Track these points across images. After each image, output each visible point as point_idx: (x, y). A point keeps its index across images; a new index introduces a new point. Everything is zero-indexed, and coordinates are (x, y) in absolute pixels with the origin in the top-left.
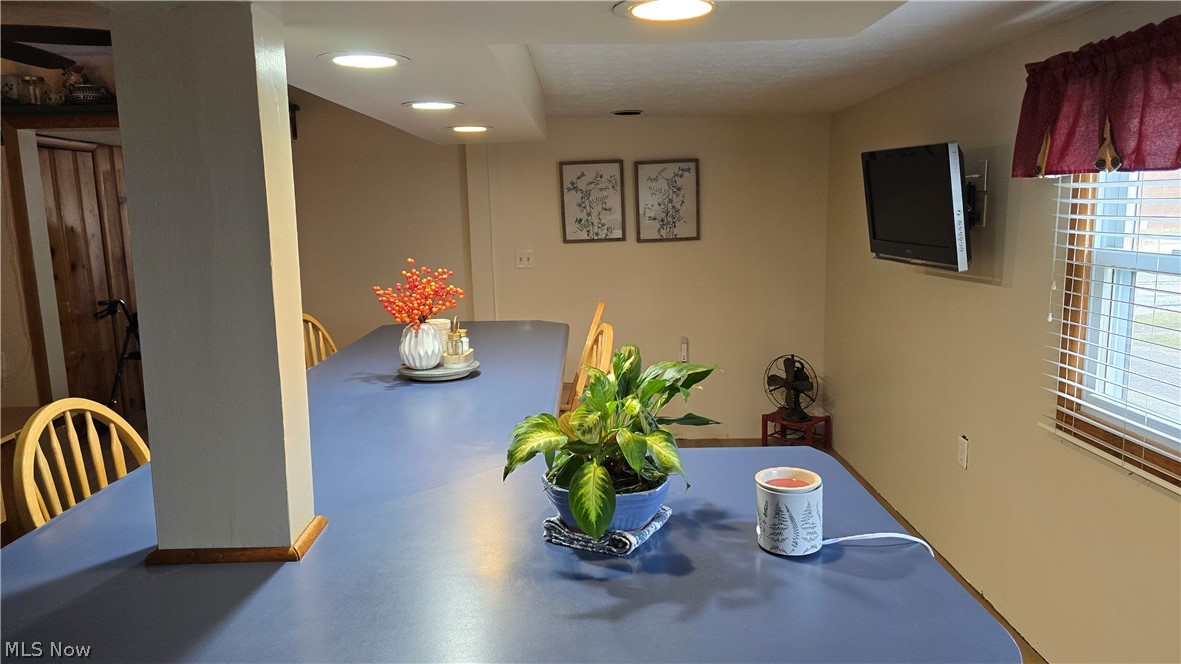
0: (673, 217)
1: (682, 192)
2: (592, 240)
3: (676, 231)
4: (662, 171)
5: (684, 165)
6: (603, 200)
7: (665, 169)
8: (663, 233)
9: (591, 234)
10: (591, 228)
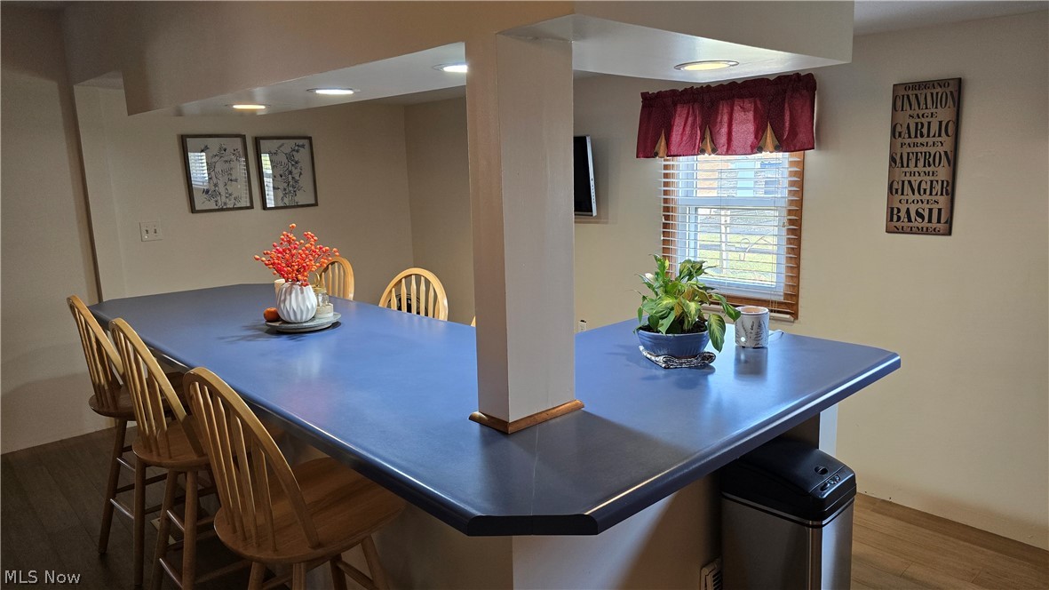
0: (294, 187)
1: (299, 165)
2: (222, 210)
3: (296, 199)
4: (280, 146)
5: (301, 142)
6: (229, 172)
7: (283, 145)
8: (287, 201)
9: (220, 204)
10: (219, 198)
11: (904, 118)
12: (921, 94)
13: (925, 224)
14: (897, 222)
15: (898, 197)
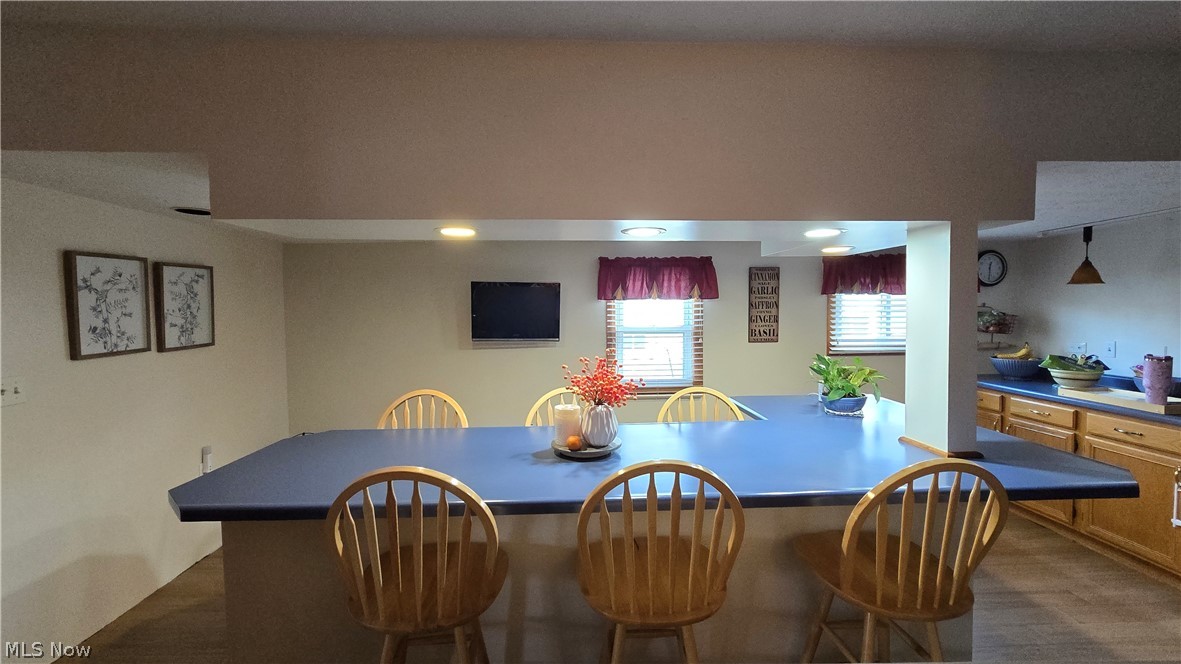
0: (191, 324)
1: (198, 298)
2: (112, 354)
3: (193, 337)
4: (182, 276)
5: (200, 272)
6: (123, 304)
7: (183, 273)
8: (183, 340)
9: (109, 346)
10: (108, 339)
11: (755, 284)
12: (764, 273)
13: (768, 337)
14: (754, 336)
15: (755, 324)
